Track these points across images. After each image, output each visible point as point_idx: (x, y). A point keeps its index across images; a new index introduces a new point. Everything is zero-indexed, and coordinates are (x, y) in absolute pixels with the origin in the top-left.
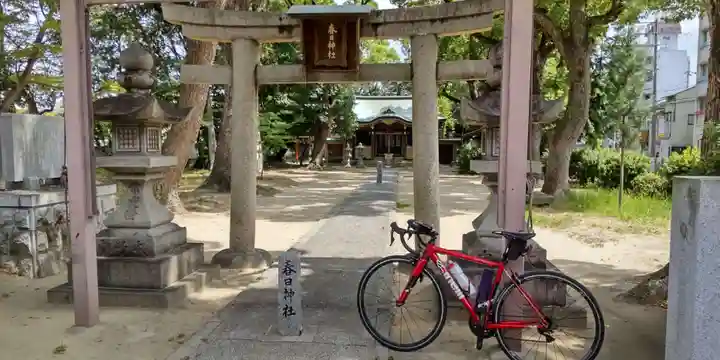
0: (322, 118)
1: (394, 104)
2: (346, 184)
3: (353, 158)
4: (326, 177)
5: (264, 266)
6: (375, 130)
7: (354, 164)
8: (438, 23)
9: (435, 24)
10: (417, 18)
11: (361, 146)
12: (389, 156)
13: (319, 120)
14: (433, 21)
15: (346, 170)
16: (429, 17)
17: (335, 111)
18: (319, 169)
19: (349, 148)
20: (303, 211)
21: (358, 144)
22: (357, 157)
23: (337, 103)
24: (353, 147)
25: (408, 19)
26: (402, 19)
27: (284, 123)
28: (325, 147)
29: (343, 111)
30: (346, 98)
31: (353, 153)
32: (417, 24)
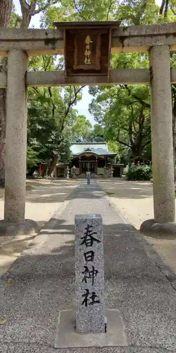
0: (55, 153)
1: (90, 147)
2: (70, 185)
3: (70, 174)
4: (58, 182)
5: (34, 234)
6: (81, 160)
7: (71, 177)
8: (171, 37)
9: (169, 37)
10: (155, 33)
11: (74, 167)
12: (88, 173)
13: (53, 153)
14: (167, 35)
15: (67, 179)
16: (165, 32)
17: (61, 150)
18: (53, 179)
19: (68, 169)
20: (50, 197)
21: (72, 166)
22: (72, 173)
23: (63, 144)
24: (70, 168)
25: (148, 33)
26: (144, 33)
27: (35, 152)
28: (55, 169)
29: (65, 149)
30: (66, 142)
31: (70, 171)
32: (154, 38)
